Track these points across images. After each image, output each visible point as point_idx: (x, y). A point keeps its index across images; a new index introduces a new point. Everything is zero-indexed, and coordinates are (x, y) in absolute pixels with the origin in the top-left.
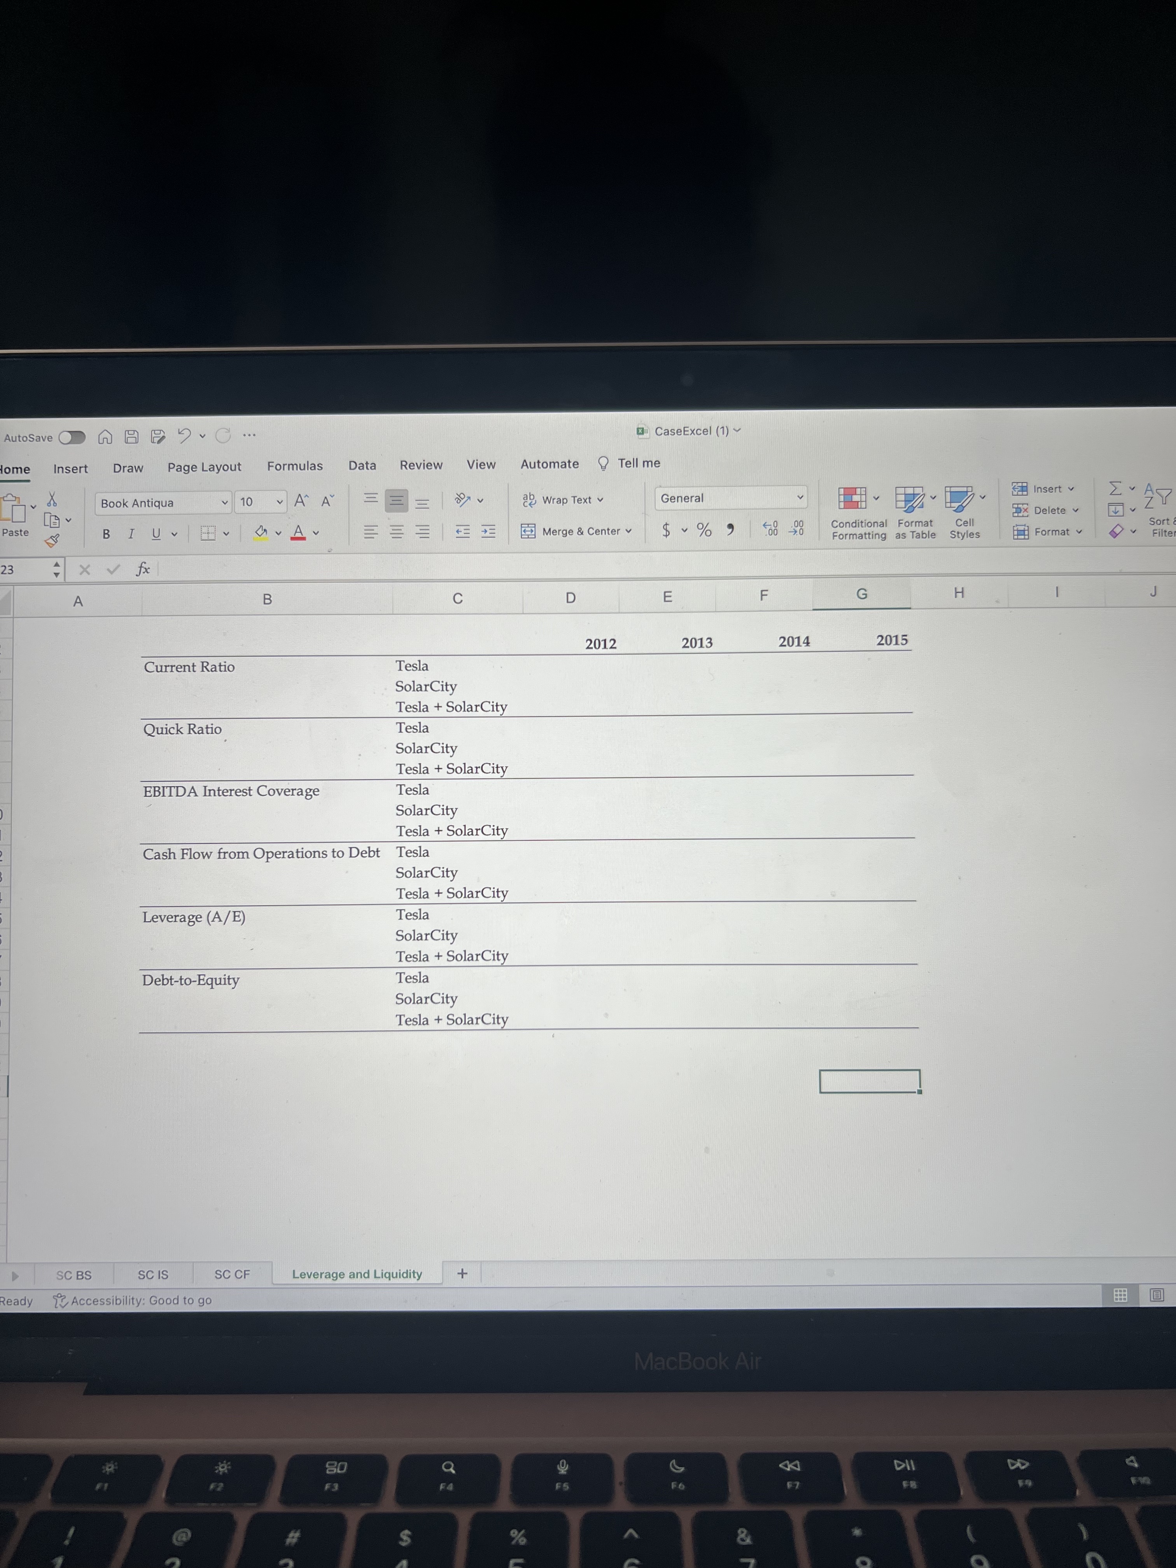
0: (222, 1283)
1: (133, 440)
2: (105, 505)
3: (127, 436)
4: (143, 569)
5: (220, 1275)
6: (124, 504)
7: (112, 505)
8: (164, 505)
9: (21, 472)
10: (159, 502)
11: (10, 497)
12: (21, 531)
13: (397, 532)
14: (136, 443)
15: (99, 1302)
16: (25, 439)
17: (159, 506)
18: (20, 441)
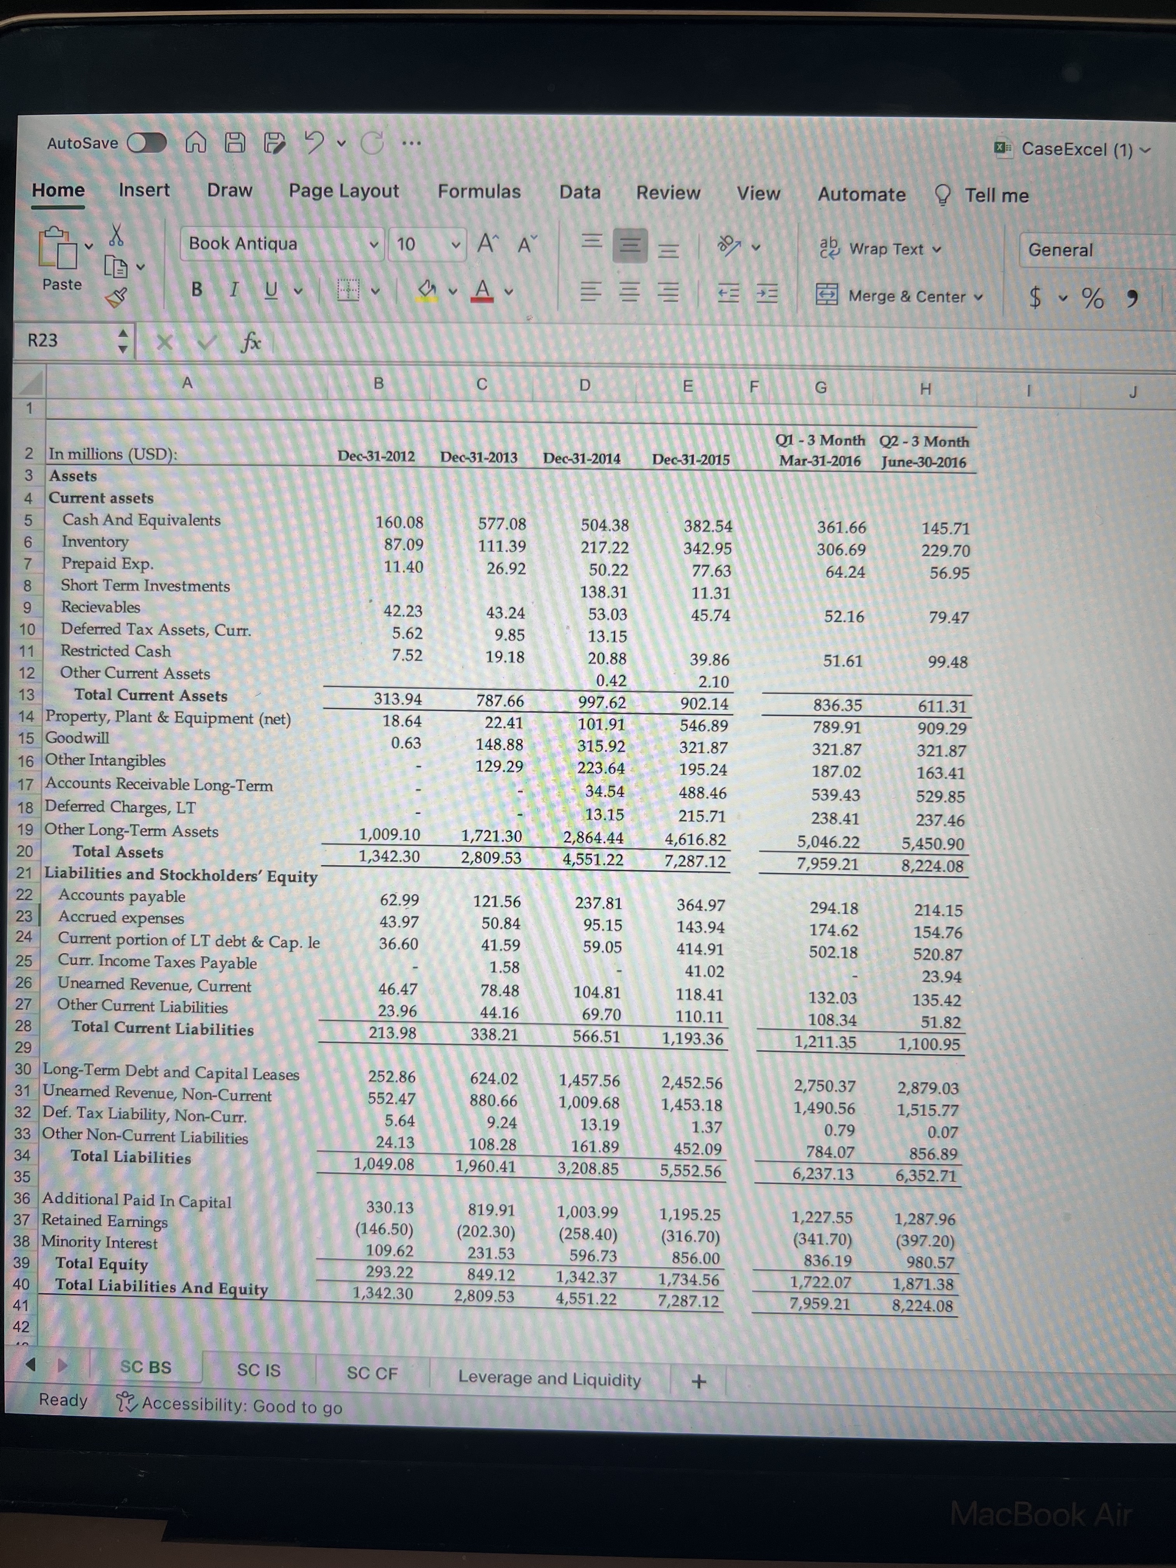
0: (359, 1385)
1: (237, 148)
2: (194, 246)
3: (229, 141)
4: (252, 342)
5: (354, 1374)
6: (224, 244)
7: (205, 245)
8: (283, 246)
9: (72, 195)
10: (276, 242)
11: (54, 232)
12: (70, 282)
13: (630, 291)
14: (242, 151)
15: (182, 1406)
16: (77, 144)
17: (276, 248)
18: (70, 148)
